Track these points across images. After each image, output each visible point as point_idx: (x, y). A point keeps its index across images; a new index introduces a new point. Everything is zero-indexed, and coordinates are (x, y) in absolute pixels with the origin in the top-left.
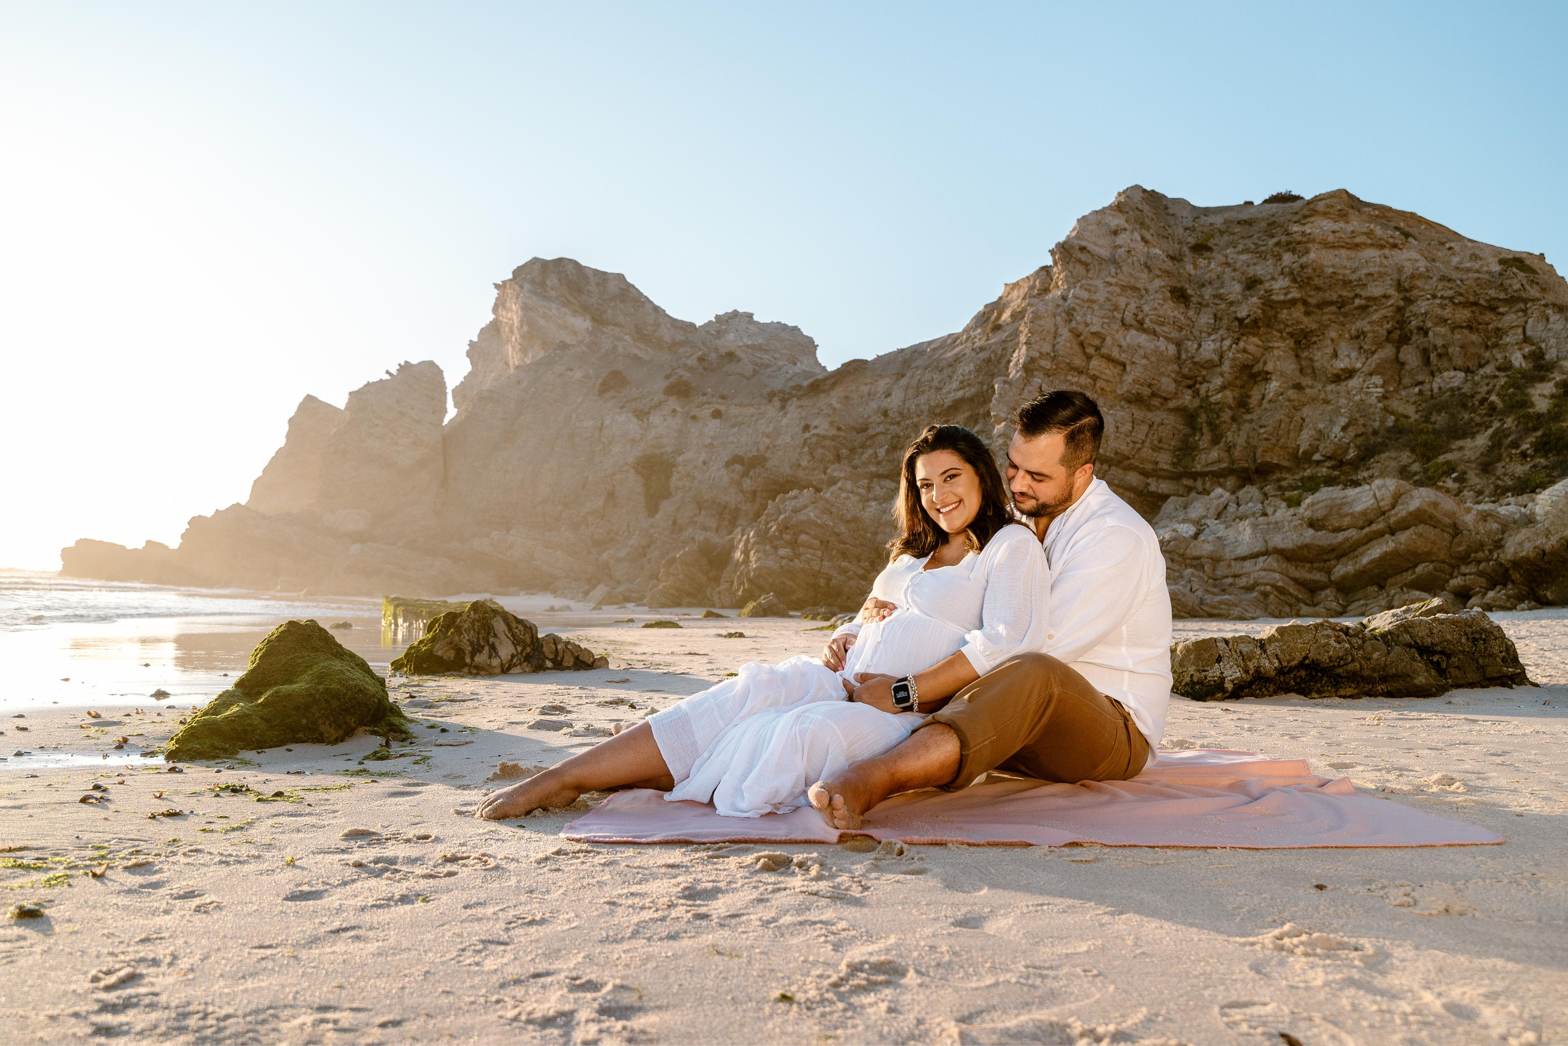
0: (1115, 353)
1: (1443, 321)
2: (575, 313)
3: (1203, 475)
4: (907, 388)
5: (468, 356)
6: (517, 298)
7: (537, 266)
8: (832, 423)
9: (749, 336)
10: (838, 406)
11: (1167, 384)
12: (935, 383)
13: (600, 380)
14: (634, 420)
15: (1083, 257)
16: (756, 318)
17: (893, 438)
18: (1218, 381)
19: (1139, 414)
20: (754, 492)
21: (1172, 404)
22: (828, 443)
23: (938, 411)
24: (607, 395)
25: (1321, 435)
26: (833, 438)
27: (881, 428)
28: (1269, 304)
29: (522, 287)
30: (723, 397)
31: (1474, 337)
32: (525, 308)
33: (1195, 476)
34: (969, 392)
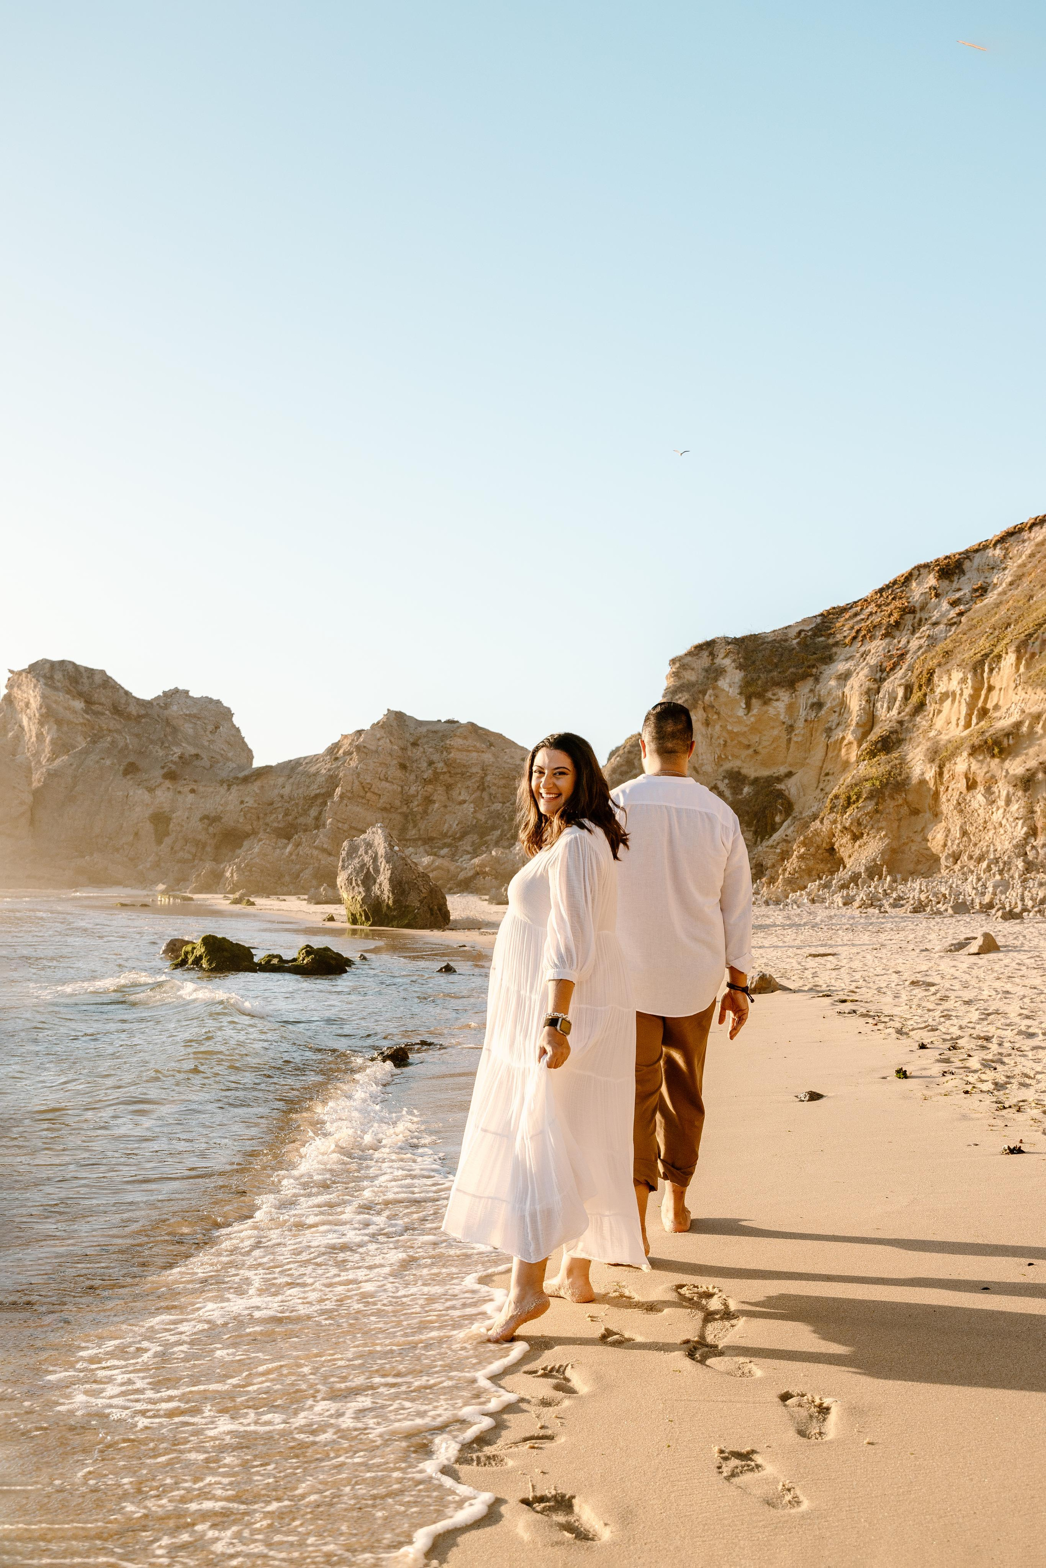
0: (376, 791)
1: (495, 784)
2: (74, 698)
3: (410, 840)
4: (293, 784)
6: (35, 686)
7: (47, 666)
8: (255, 801)
9: (187, 708)
10: (258, 791)
11: (397, 803)
12: (307, 783)
13: (122, 768)
14: (146, 793)
15: (365, 750)
16: (191, 694)
18: (416, 803)
19: (385, 815)
20: (215, 834)
21: (399, 811)
22: (253, 811)
23: (307, 797)
24: (129, 777)
25: (451, 826)
26: (256, 809)
27: (280, 805)
28: (436, 774)
29: (38, 680)
30: (195, 781)
31: (507, 790)
32: (44, 696)
33: (407, 840)
34: (323, 791)
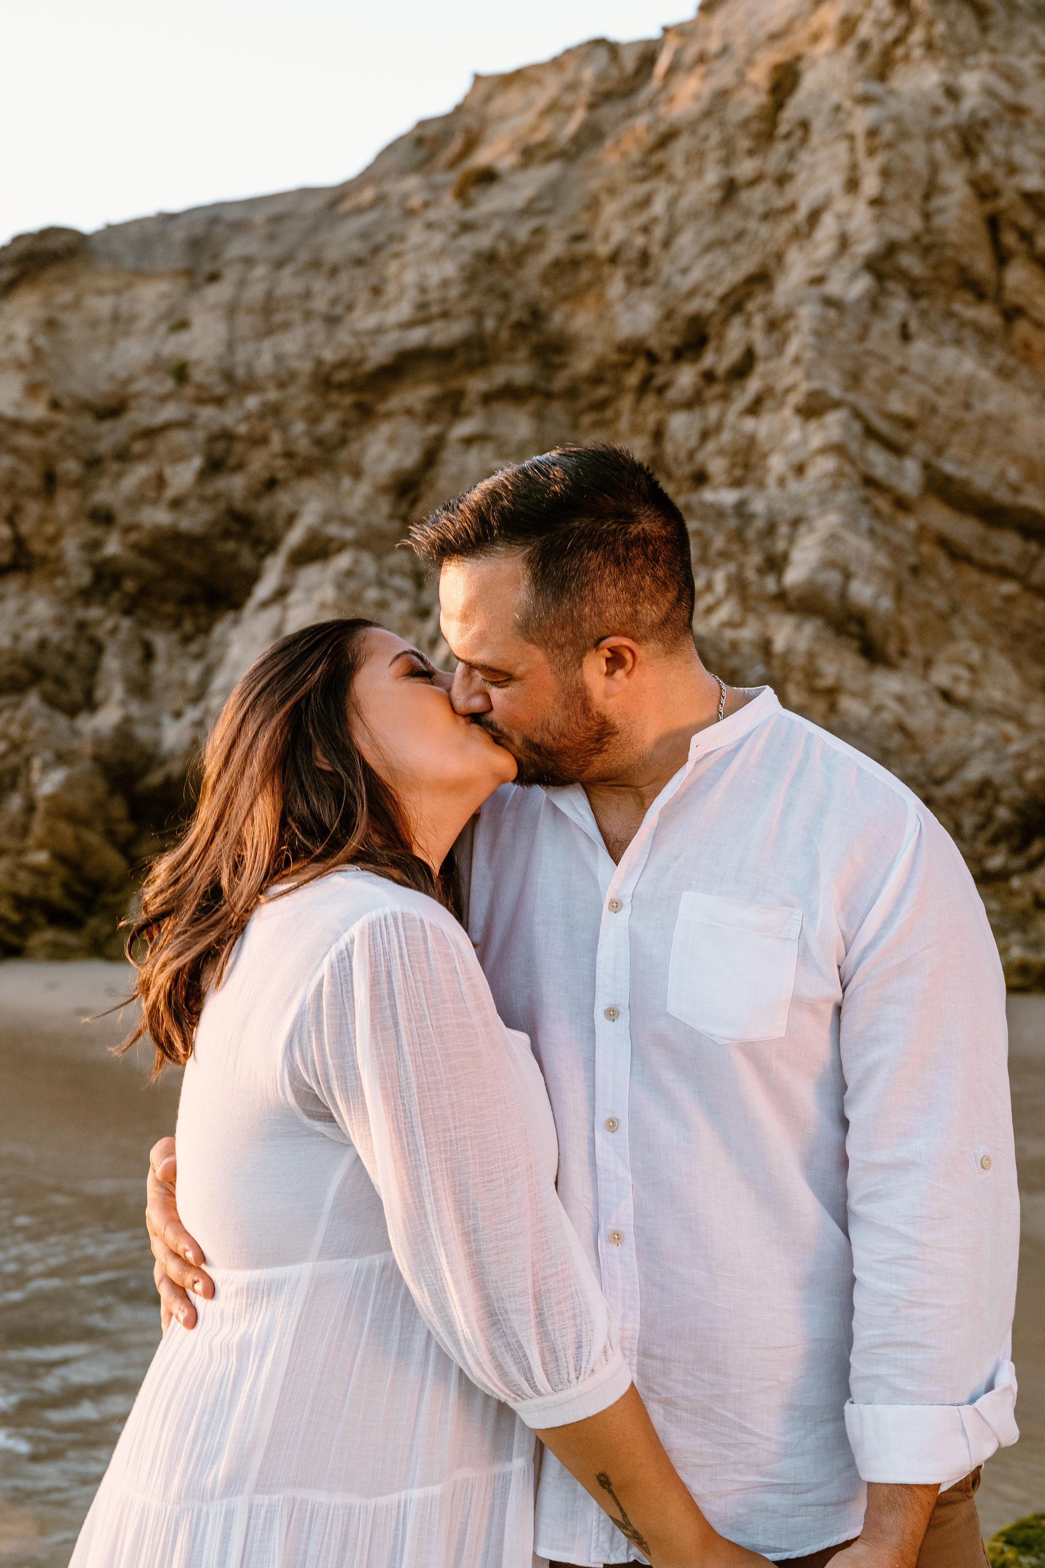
4: (231, 310)
8: (33, 389)
12: (320, 304)
17: (213, 439)
22: (24, 440)
23: (343, 375)
26: (39, 429)
27: (170, 412)
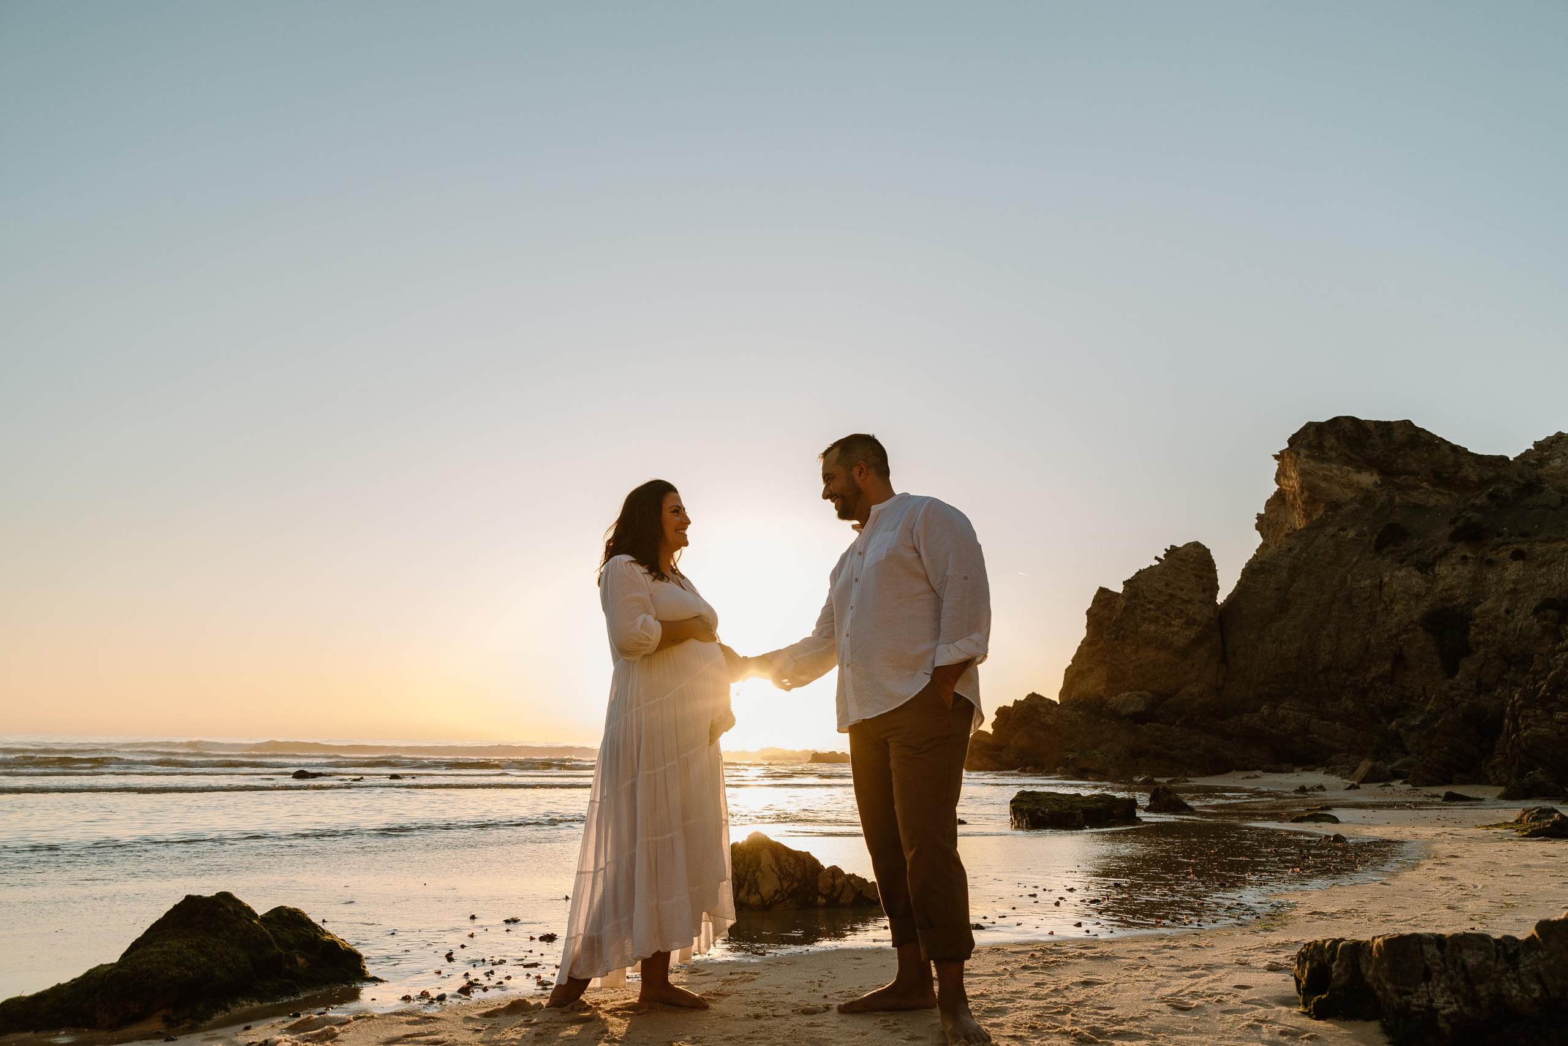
2: (1359, 470)
5: (1257, 529)
6: (1296, 465)
7: (1310, 431)
14: (1417, 573)
24: (1385, 551)
30: (1524, 535)
32: (1303, 473)
